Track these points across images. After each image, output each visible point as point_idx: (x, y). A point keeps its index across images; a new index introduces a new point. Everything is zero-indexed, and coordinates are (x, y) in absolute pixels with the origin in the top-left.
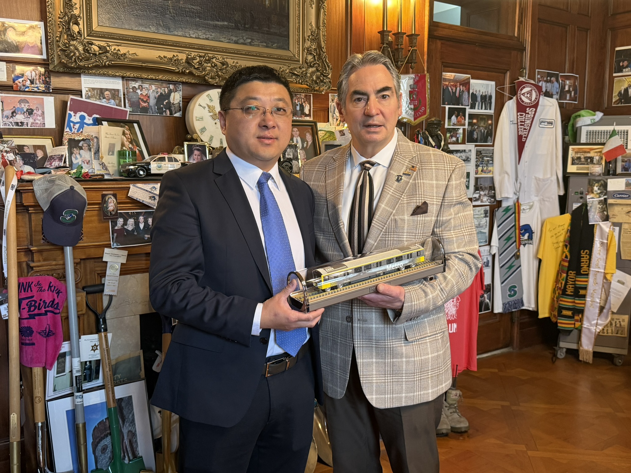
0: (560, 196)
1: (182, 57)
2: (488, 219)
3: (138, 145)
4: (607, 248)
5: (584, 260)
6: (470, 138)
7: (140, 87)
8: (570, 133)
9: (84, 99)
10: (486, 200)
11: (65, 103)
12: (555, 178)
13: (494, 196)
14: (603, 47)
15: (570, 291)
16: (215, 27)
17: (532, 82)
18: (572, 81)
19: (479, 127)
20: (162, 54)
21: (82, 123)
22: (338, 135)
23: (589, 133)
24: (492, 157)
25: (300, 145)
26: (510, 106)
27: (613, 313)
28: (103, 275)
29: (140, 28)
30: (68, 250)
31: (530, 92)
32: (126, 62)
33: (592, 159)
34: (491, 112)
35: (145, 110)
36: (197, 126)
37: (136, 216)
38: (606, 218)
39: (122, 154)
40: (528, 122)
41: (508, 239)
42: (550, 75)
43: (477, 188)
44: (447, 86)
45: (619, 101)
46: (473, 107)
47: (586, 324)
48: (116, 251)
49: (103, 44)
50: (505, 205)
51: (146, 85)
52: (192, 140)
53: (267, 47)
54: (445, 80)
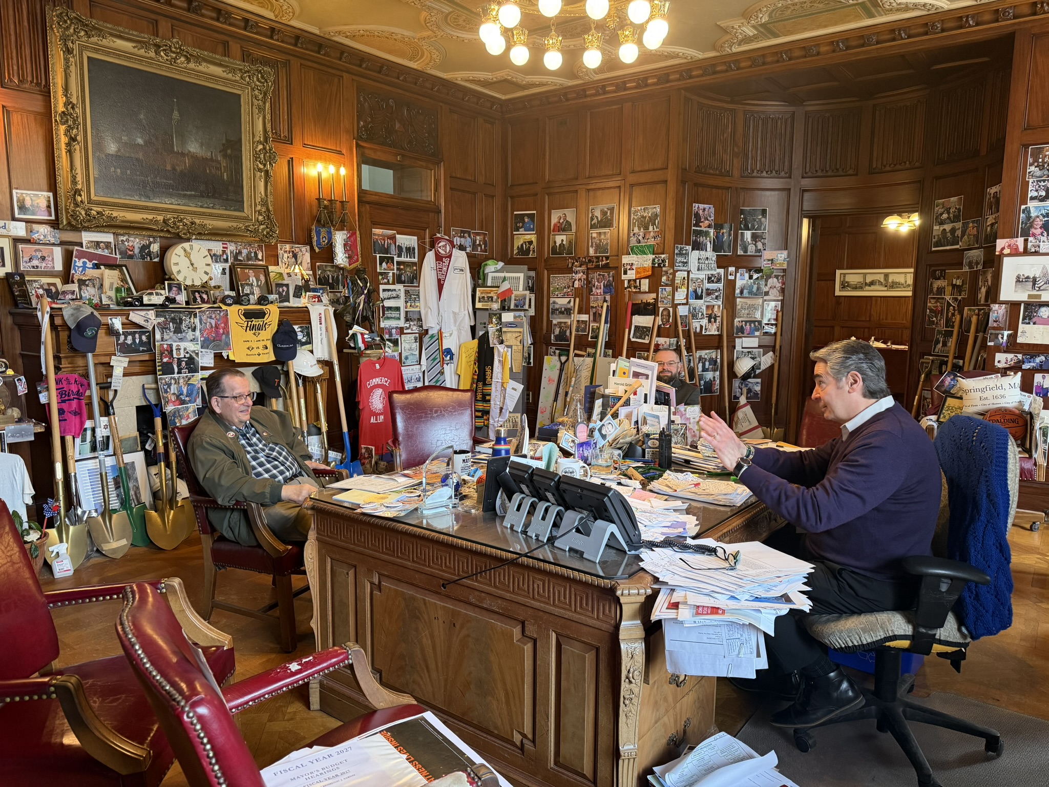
0: (471, 326)
1: (160, 218)
2: (418, 344)
3: (127, 283)
4: (502, 363)
5: (488, 373)
6: (398, 280)
7: (128, 240)
8: (482, 277)
9: (84, 249)
10: (415, 329)
11: (72, 252)
12: (467, 312)
13: (421, 326)
14: (506, 211)
15: (479, 397)
16: (185, 196)
17: (447, 238)
18: (482, 237)
19: (405, 272)
20: (145, 216)
21: (84, 267)
22: (285, 276)
23: (493, 278)
24: (418, 295)
25: (255, 283)
26: (430, 256)
27: (510, 412)
28: (111, 376)
29: (127, 197)
30: (90, 355)
31: (445, 246)
32: (118, 223)
33: (492, 298)
34: (416, 260)
35: (131, 257)
36: (174, 269)
37: (133, 334)
38: (502, 342)
39: (118, 290)
40: (445, 269)
41: (434, 359)
42: (464, 232)
43: (407, 320)
44: (377, 239)
45: (518, 254)
46: (400, 256)
47: (491, 421)
48: (120, 358)
49: (99, 209)
50: (430, 333)
51: (130, 239)
52: (170, 279)
53: (226, 209)
54: (375, 234)
